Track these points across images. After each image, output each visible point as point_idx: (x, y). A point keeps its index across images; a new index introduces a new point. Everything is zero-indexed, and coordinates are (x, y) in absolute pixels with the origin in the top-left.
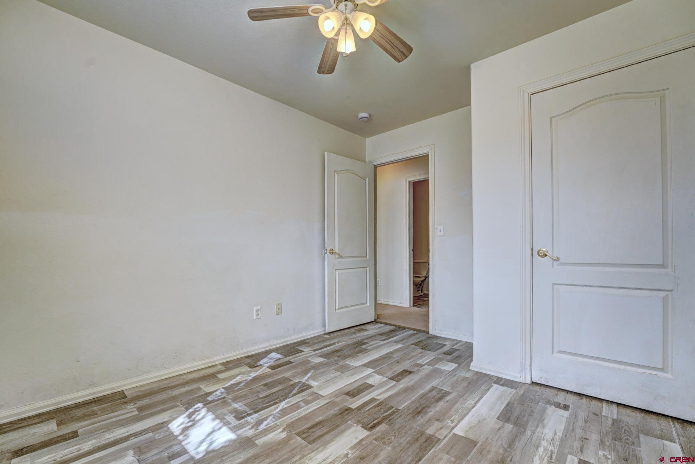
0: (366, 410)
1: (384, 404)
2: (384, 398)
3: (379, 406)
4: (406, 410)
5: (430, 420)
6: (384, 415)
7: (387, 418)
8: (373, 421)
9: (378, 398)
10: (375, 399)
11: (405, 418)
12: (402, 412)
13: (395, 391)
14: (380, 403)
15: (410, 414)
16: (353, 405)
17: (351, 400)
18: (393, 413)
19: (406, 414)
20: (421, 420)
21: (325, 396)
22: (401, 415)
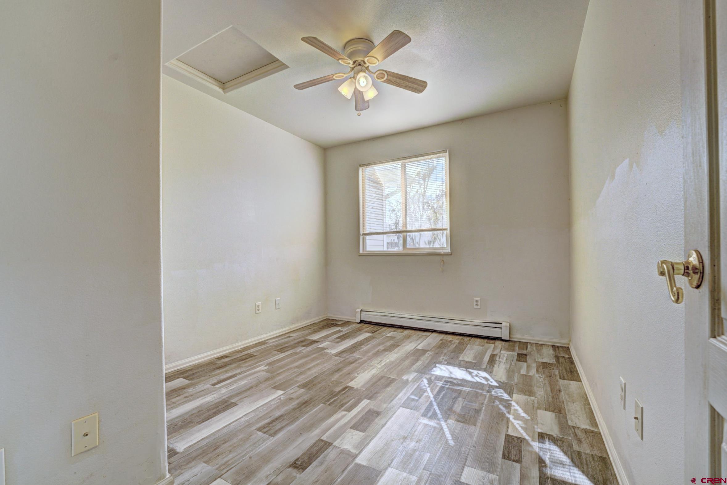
0: (354, 399)
1: (337, 407)
2: (338, 413)
3: (342, 404)
4: (317, 403)
5: (298, 398)
6: (337, 398)
7: (335, 395)
8: (345, 392)
9: (344, 413)
10: (346, 411)
11: (319, 397)
12: (321, 402)
13: (325, 423)
14: (342, 407)
15: (314, 401)
16: (367, 403)
17: (371, 407)
18: (328, 400)
19: (317, 400)
20: (306, 397)
21: (399, 408)
22: (322, 399)
